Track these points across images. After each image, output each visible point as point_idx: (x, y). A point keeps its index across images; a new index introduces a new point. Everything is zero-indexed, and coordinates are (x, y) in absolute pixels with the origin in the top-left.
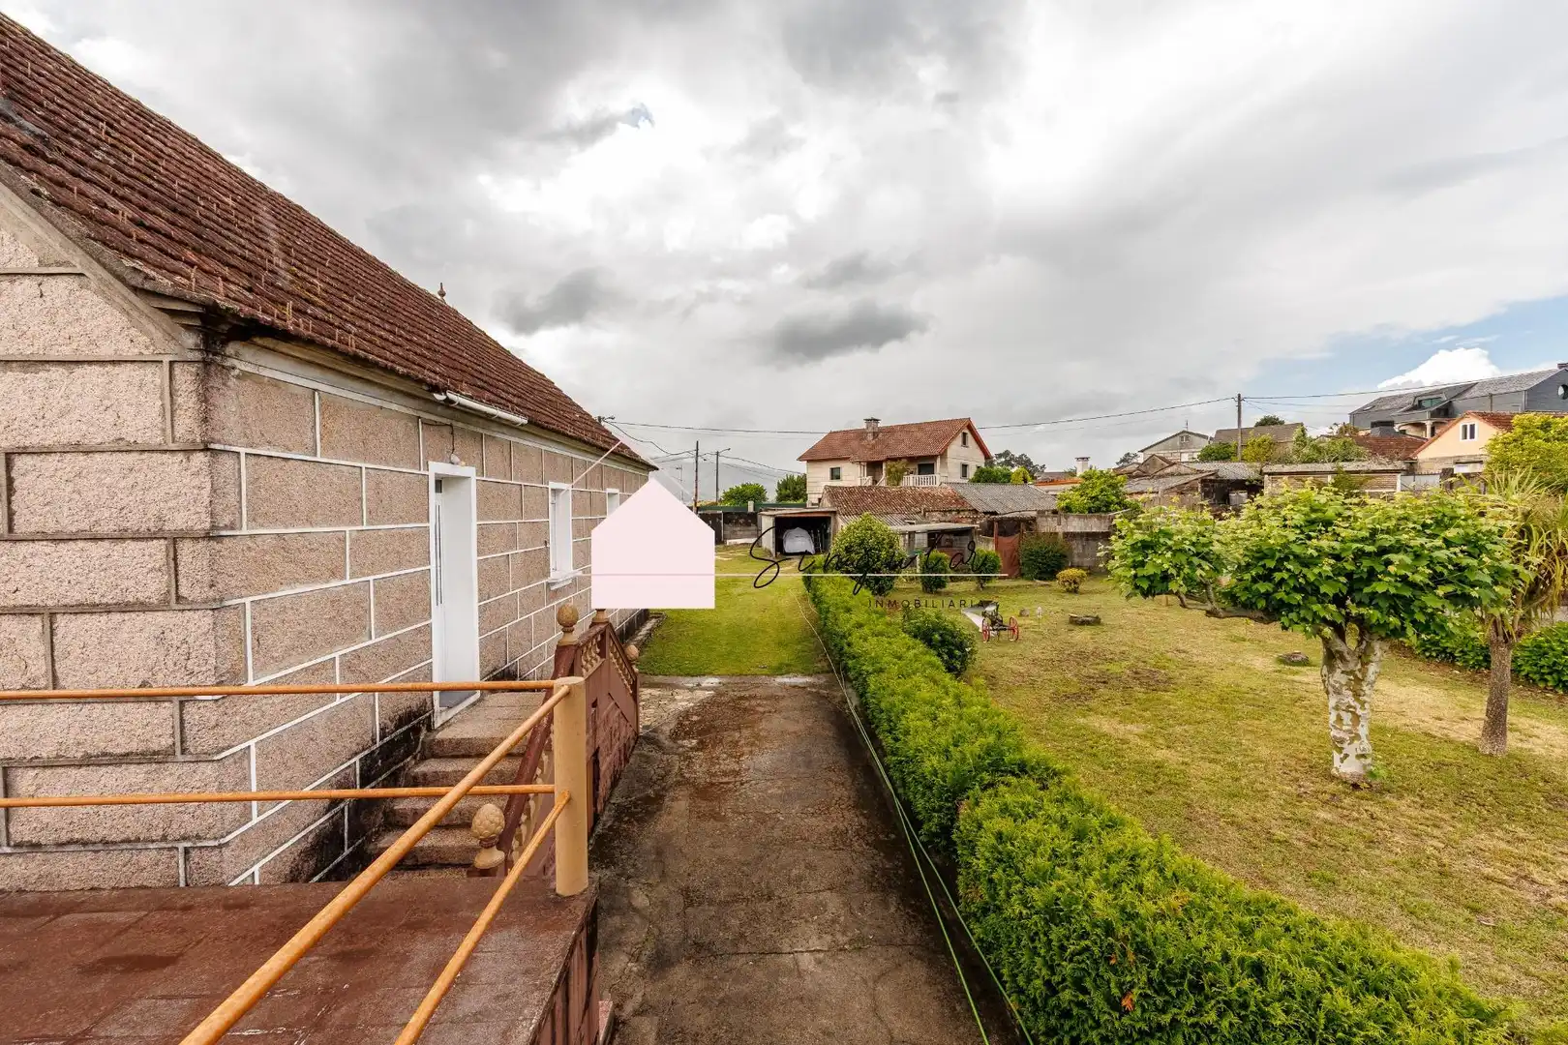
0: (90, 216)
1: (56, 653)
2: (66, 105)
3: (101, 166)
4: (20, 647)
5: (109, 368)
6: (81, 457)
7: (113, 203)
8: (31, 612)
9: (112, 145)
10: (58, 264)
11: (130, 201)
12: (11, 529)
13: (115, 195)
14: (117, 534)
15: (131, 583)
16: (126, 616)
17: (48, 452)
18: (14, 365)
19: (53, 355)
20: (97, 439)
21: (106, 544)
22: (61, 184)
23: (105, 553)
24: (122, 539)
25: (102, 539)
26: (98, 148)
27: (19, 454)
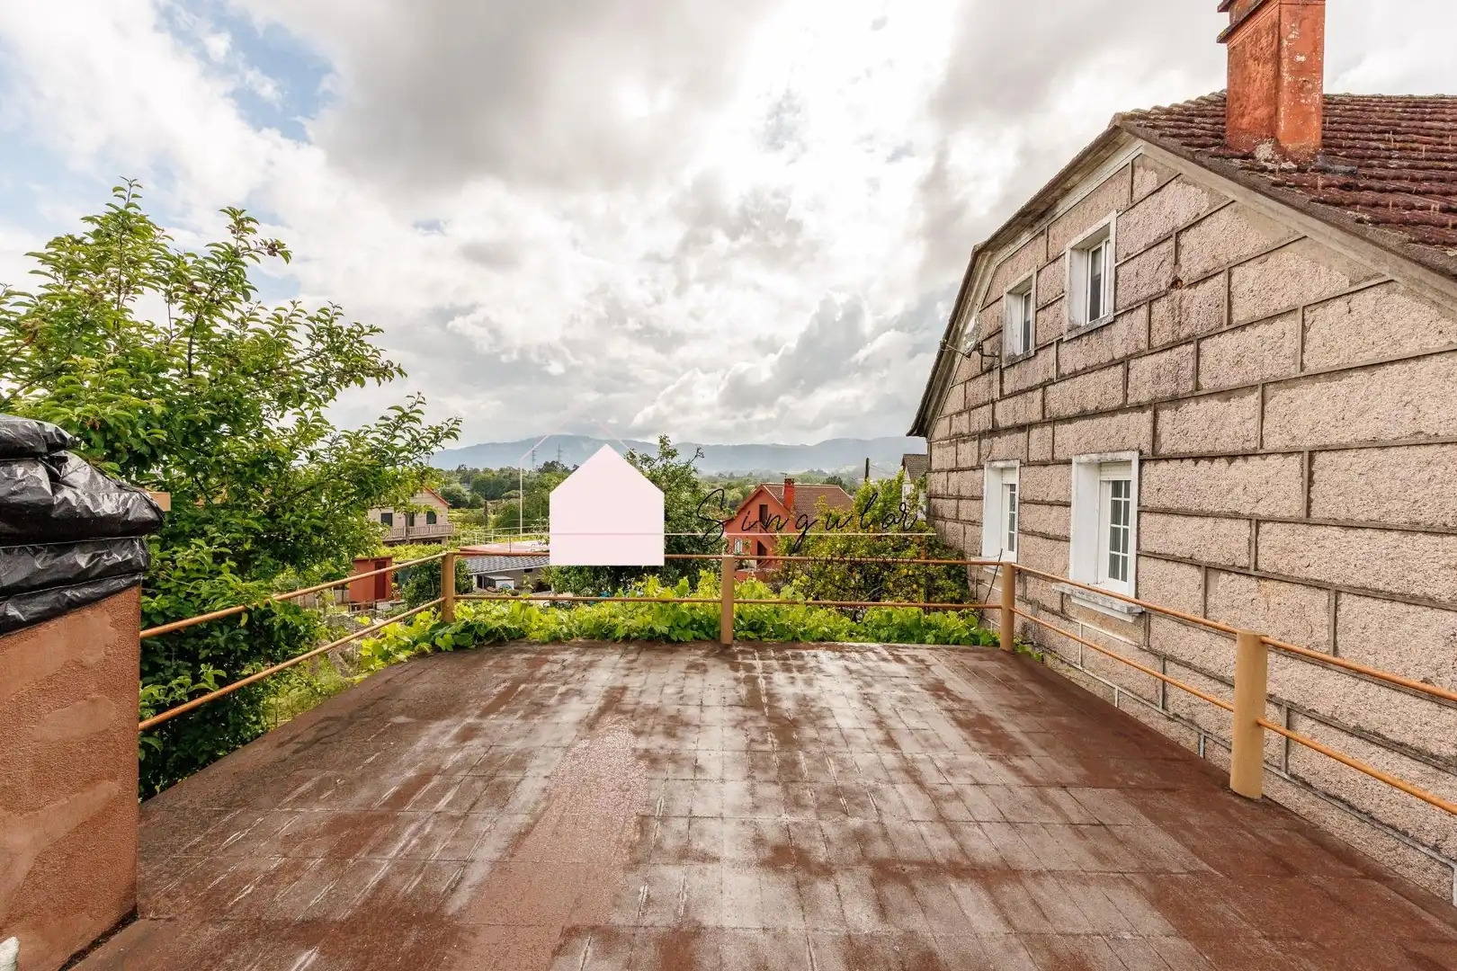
0: (1405, 223)
1: (1338, 627)
2: (1357, 135)
3: (1399, 173)
4: (1307, 614)
5: (1412, 364)
6: (1376, 452)
7: (1419, 201)
8: (1318, 586)
9: (1400, 149)
10: (1368, 279)
11: (1432, 192)
12: (1308, 515)
13: (1417, 193)
14: (1406, 527)
15: (1420, 576)
16: (1411, 608)
17: (1346, 448)
18: (1322, 377)
19: (1358, 362)
20: (1391, 434)
21: (1395, 535)
22: (1375, 205)
23: (1394, 544)
24: (1414, 532)
25: (1389, 530)
26: (1390, 158)
27: (1320, 451)
